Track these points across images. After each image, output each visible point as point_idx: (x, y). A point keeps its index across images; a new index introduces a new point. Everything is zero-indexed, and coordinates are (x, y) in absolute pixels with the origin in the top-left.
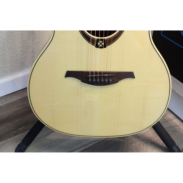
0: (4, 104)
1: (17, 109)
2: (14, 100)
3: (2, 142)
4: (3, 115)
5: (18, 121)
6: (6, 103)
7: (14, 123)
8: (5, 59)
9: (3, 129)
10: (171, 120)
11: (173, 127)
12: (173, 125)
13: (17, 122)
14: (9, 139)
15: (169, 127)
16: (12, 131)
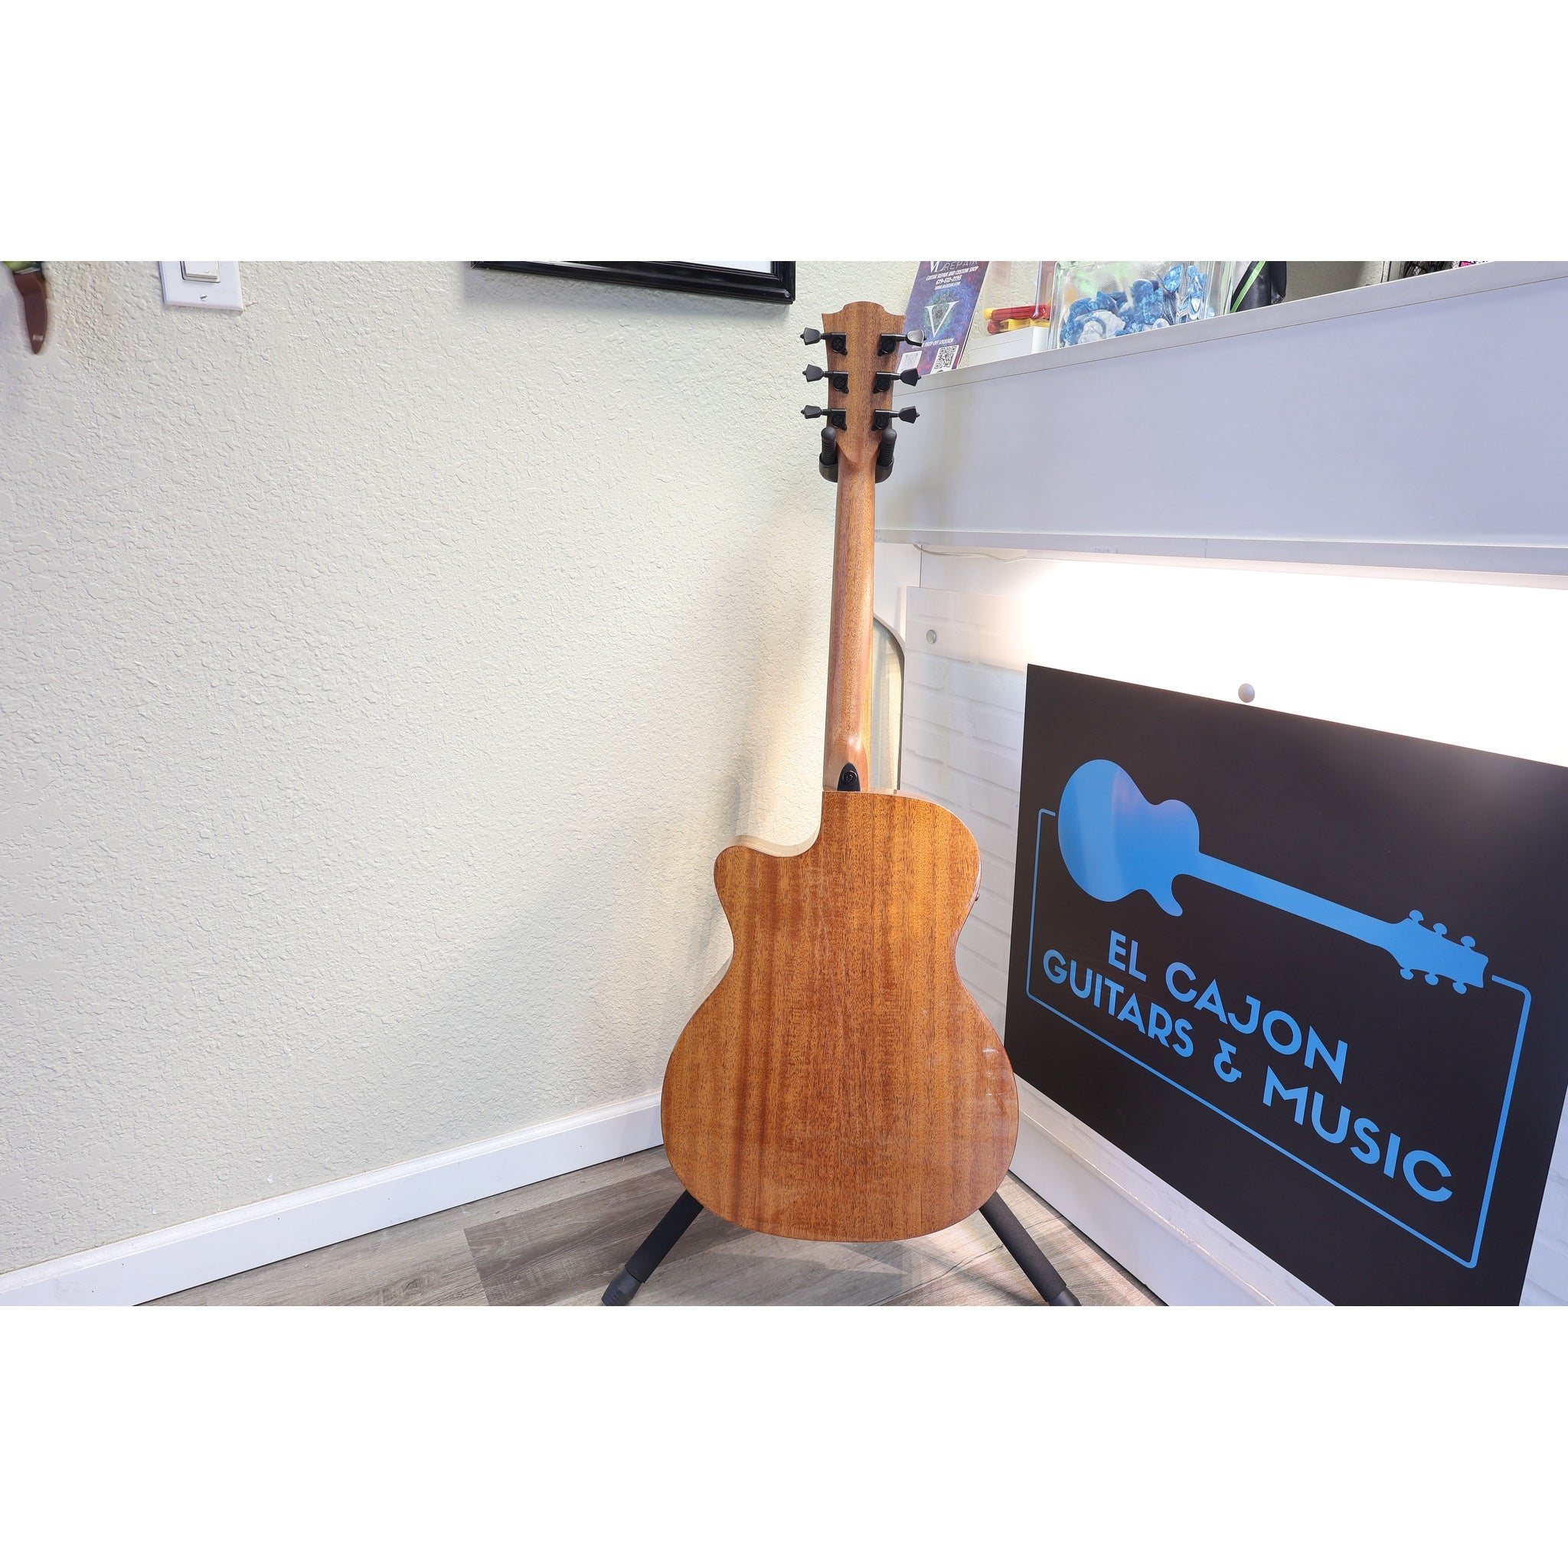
0: (577, 1193)
1: (615, 1210)
2: (607, 1184)
3: (568, 1298)
4: (575, 1224)
5: (620, 1243)
6: (584, 1191)
7: (605, 1249)
8: (601, 1053)
9: (572, 1263)
10: (1086, 1264)
11: (1092, 1283)
12: (1092, 1277)
13: (616, 1244)
14: (589, 1292)
15: (1080, 1285)
16: (601, 1271)
